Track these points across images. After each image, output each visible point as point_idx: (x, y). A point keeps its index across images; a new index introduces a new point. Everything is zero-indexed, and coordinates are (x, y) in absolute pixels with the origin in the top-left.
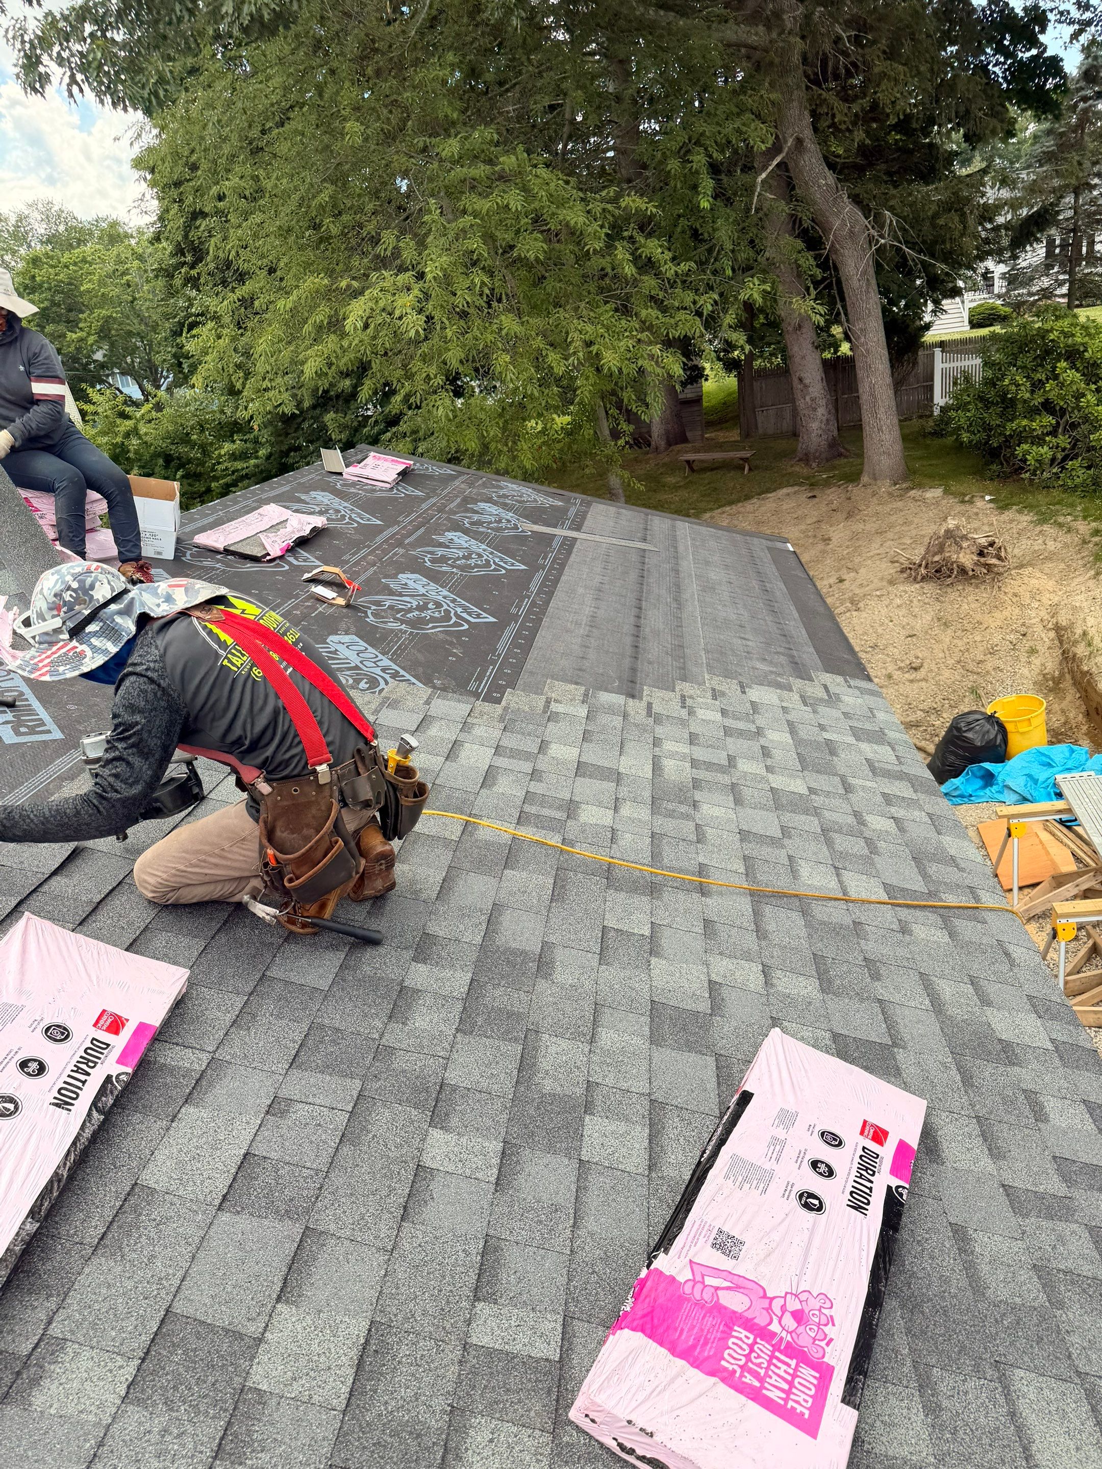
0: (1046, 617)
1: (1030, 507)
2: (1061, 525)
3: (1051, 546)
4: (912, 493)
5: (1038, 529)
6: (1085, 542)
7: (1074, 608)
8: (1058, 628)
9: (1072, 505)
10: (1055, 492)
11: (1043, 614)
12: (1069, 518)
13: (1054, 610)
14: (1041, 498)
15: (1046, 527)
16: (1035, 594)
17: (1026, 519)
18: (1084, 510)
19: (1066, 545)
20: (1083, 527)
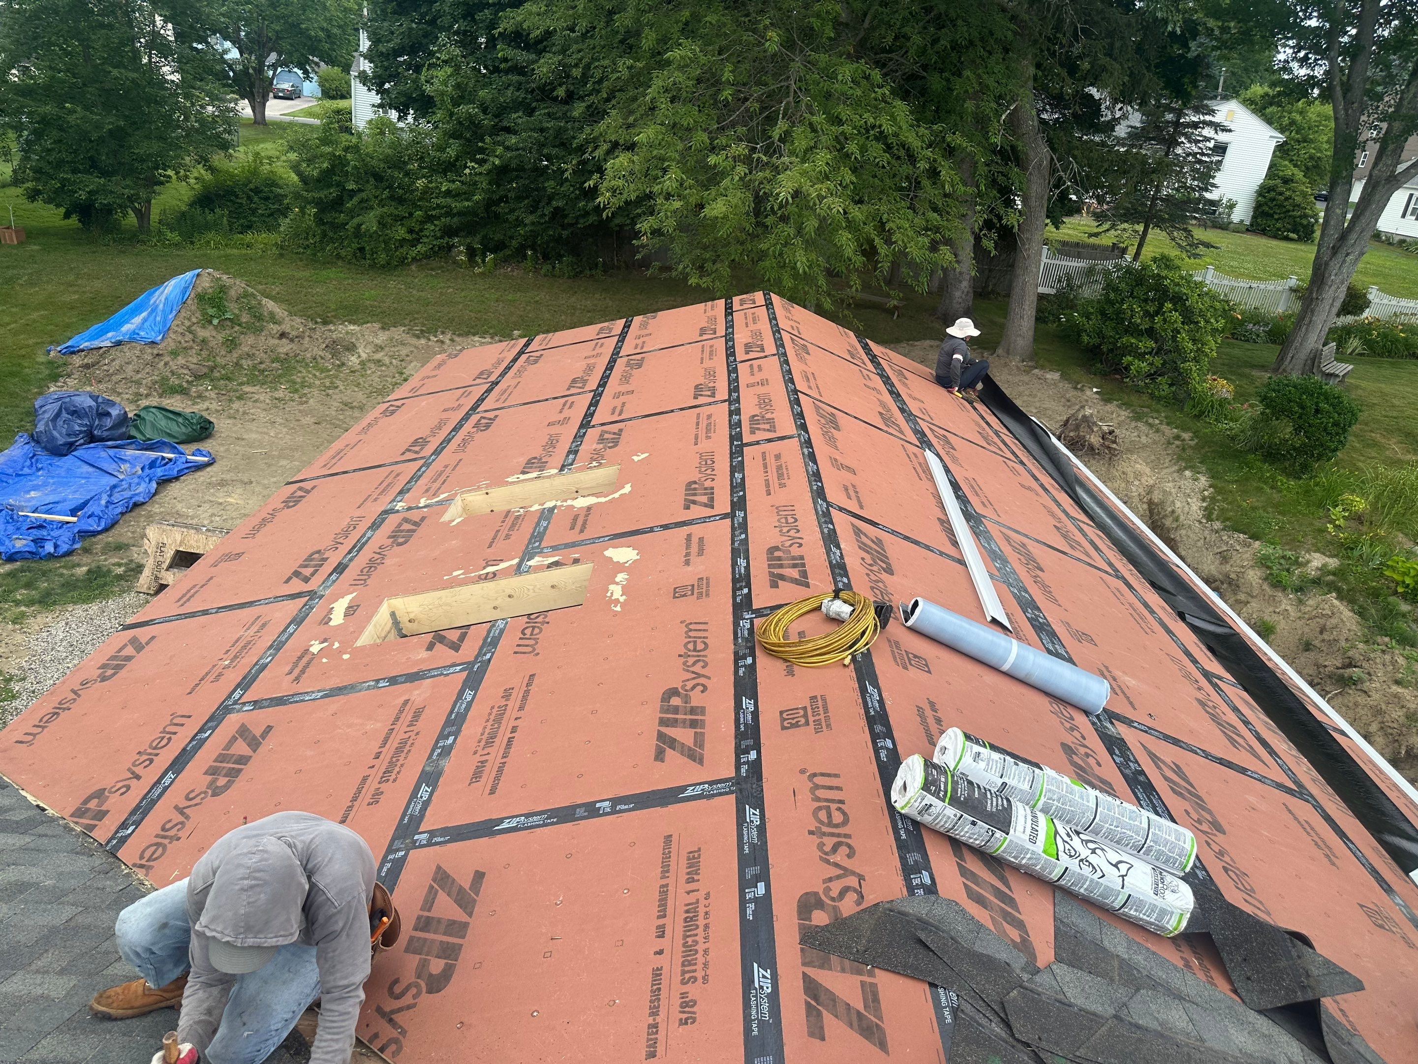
0: (1143, 493)
1: (1126, 405)
2: (1151, 426)
3: (1144, 439)
4: (1036, 371)
5: (1133, 424)
6: (1169, 443)
7: (1164, 491)
8: (1150, 503)
9: (1158, 411)
10: (1145, 397)
11: (1141, 490)
12: (1157, 422)
13: (1150, 490)
14: (1134, 398)
15: (1139, 424)
16: (1138, 475)
17: (1124, 414)
18: (1166, 417)
19: (1155, 442)
20: (1169, 432)
